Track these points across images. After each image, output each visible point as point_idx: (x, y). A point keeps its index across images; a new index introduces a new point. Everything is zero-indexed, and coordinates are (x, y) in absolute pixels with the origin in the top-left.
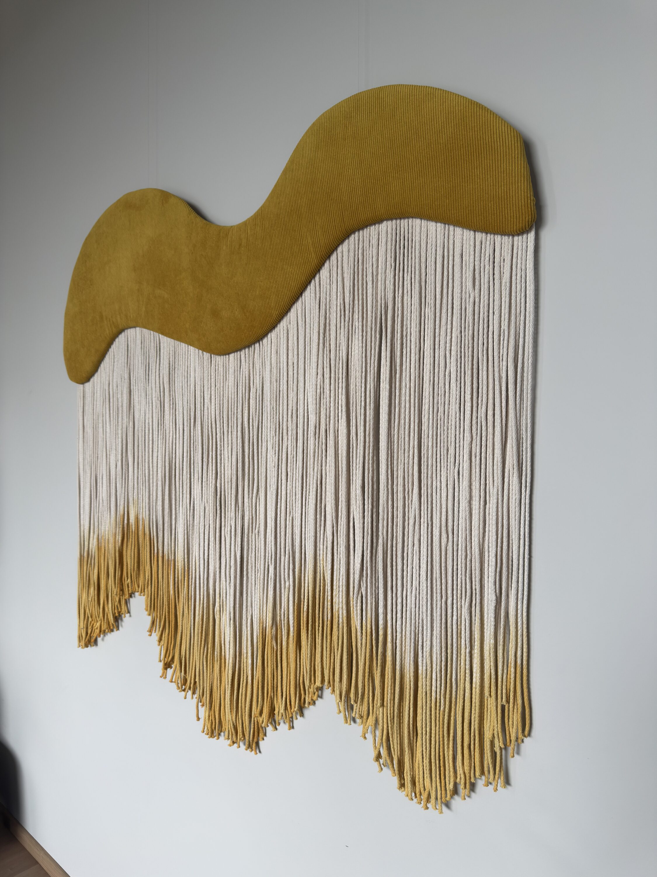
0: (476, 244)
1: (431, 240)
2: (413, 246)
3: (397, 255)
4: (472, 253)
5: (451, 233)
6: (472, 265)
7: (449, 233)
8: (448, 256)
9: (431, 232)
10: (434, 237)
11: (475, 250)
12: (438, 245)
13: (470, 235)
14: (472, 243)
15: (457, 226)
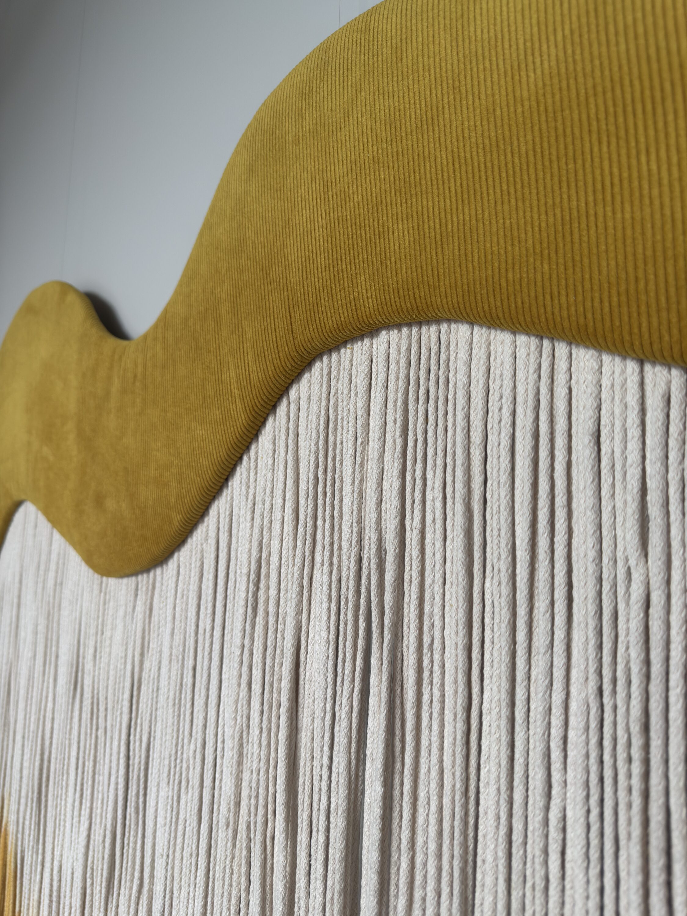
0: (649, 402)
1: (498, 382)
2: (450, 397)
3: (410, 417)
4: (634, 432)
5: (561, 365)
6: (634, 473)
7: (553, 364)
8: (552, 433)
9: (498, 361)
10: (508, 374)
11: (643, 423)
12: (519, 400)
13: (623, 372)
14: (632, 400)
15: (578, 345)
